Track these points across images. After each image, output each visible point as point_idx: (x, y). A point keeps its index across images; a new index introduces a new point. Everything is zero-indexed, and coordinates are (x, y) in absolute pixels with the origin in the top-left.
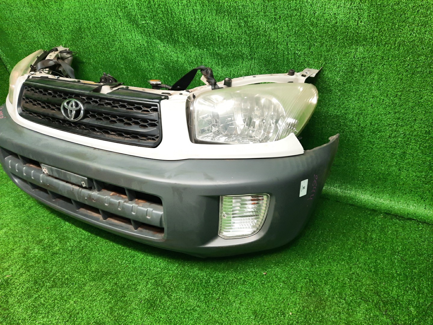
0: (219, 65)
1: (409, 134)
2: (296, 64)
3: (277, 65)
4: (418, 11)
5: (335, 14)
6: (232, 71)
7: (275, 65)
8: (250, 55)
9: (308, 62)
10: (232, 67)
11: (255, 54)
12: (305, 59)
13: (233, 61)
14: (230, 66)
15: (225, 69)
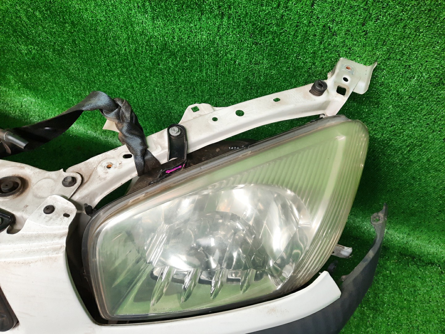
0: (146, 12)
2: (322, 46)
3: (279, 41)
6: (177, 30)
7: (274, 39)
8: (219, 7)
9: (350, 49)
10: (177, 23)
11: (230, 8)
12: (344, 42)
13: (178, 10)
14: (172, 20)
15: (160, 23)
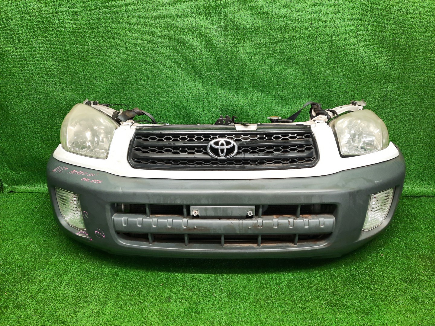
1: (417, 138)
4: (427, 61)
5: (377, 63)
